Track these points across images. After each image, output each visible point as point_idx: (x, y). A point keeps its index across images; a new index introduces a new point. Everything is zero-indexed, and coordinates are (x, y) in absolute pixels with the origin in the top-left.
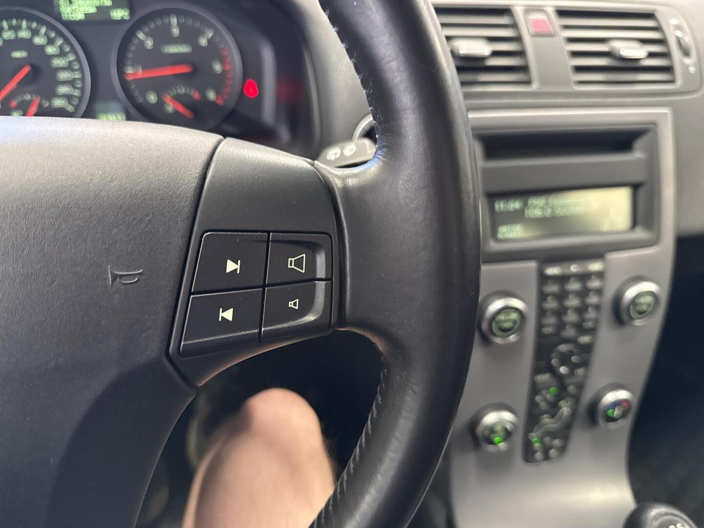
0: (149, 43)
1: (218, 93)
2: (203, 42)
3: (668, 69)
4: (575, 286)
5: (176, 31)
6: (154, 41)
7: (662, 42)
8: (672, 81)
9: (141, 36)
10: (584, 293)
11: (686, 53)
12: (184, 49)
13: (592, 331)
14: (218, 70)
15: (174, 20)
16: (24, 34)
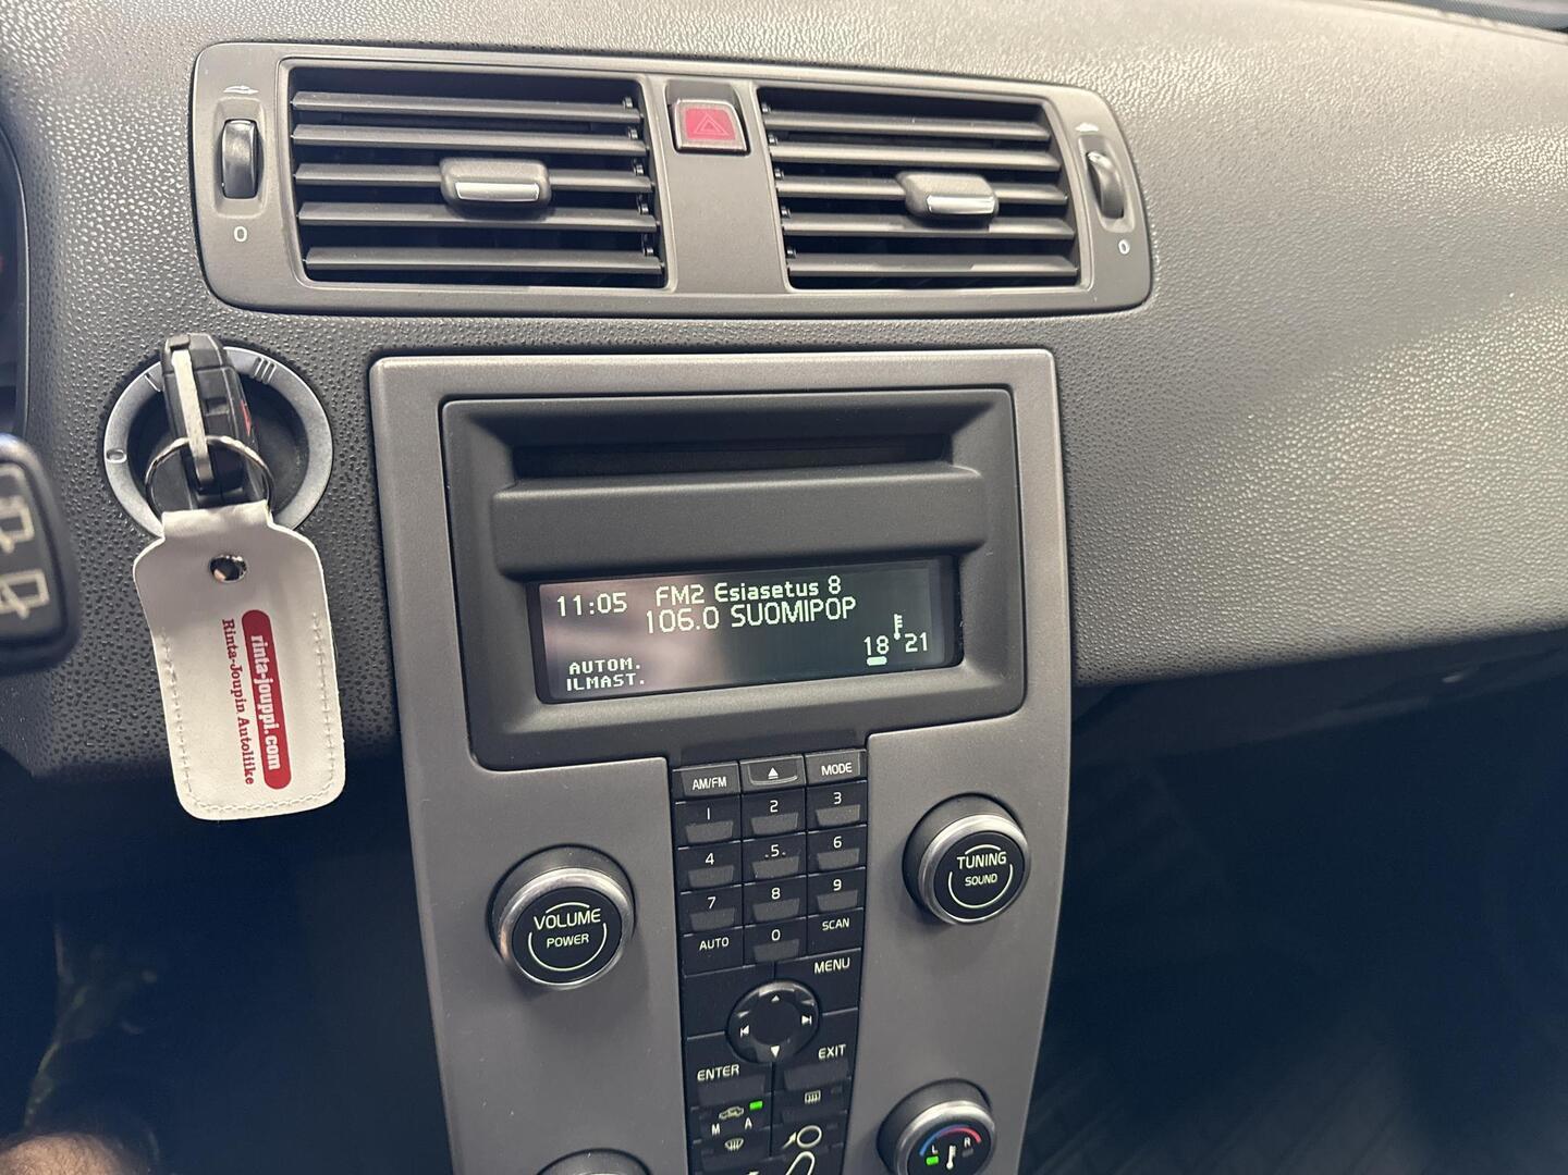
3: (1066, 247)
4: (777, 821)
7: (1054, 177)
8: (1072, 280)
10: (808, 840)
11: (1112, 208)
13: (854, 940)
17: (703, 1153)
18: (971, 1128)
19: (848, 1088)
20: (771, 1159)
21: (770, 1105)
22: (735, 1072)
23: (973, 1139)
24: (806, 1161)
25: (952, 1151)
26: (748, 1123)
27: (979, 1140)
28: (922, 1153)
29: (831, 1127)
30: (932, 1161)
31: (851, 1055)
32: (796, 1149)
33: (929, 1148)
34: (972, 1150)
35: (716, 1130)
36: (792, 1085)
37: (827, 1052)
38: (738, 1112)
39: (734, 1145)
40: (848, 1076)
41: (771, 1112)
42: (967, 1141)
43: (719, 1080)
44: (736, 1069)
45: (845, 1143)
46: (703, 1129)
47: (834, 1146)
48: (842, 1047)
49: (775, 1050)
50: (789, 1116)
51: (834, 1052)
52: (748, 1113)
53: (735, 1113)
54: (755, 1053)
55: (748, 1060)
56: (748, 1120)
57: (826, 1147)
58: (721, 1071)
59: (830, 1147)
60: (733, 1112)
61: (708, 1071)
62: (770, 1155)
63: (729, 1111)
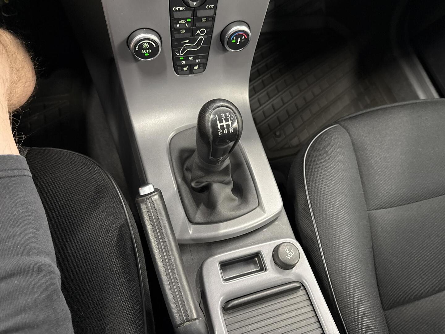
17: (175, 33)
18: (245, 34)
19: (214, 18)
20: (192, 37)
21: (193, 20)
22: (183, 9)
23: (245, 37)
24: (201, 38)
25: (239, 39)
26: (187, 25)
27: (246, 38)
28: (231, 39)
29: (208, 30)
30: (234, 41)
31: (215, 8)
32: (199, 35)
33: (233, 38)
34: (244, 40)
35: (178, 26)
36: (199, 15)
37: (209, 7)
38: (184, 22)
39: (183, 31)
40: (214, 15)
41: (193, 23)
42: (243, 37)
43: (179, 11)
44: (184, 8)
45: (212, 35)
46: (175, 26)
47: (209, 36)
48: (213, 5)
49: (195, 3)
50: (198, 24)
51: (211, 7)
52: (187, 22)
53: (183, 22)
54: (189, 3)
55: (187, 6)
56: (187, 24)
57: (207, 36)
58: (180, 8)
59: (208, 36)
60: (183, 21)
61: (176, 8)
62: (192, 36)
63: (182, 21)
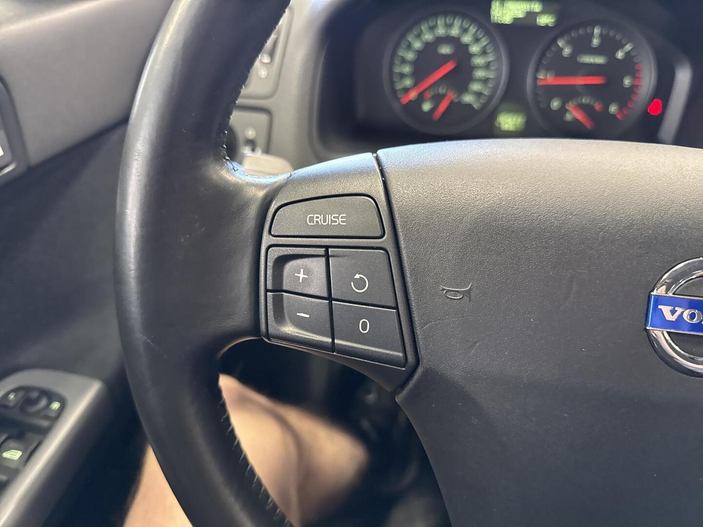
0: (567, 51)
1: (621, 108)
2: (620, 55)
5: (596, 42)
6: (573, 50)
9: (560, 43)
12: (599, 60)
14: (626, 84)
15: (597, 31)
16: (455, 32)
